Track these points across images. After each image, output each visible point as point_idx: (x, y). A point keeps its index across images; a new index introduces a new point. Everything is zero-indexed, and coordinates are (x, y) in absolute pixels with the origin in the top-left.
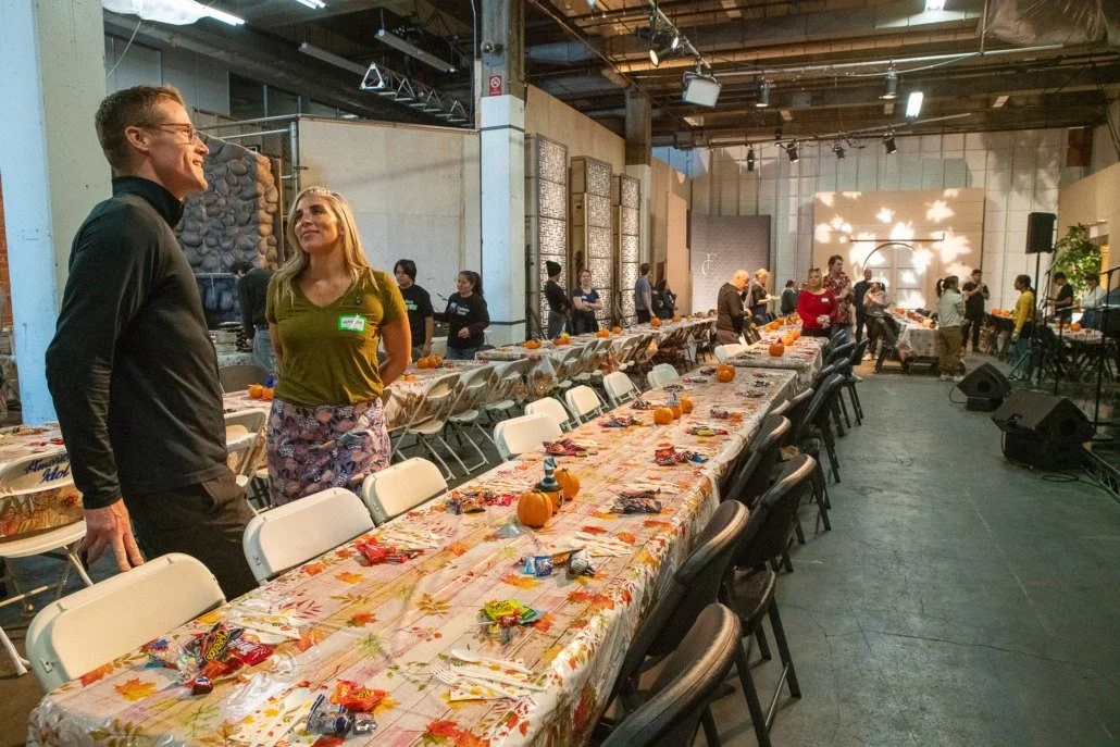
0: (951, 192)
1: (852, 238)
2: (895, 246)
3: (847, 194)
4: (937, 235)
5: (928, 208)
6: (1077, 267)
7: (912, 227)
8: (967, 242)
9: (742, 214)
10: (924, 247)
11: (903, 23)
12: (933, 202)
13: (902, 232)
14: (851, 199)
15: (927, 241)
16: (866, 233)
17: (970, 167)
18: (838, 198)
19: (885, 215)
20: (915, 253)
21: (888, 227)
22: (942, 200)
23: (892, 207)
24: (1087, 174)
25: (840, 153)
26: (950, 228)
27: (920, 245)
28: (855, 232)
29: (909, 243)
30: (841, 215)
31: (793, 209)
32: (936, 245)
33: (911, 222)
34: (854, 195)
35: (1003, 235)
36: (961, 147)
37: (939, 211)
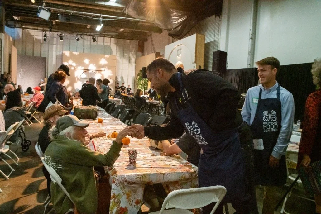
0: (107, 56)
1: (76, 68)
2: (89, 72)
3: (74, 53)
4: (102, 69)
5: (100, 60)
6: (142, 82)
7: (95, 66)
8: (112, 72)
9: (35, 55)
10: (99, 72)
11: (103, 3)
12: (101, 58)
13: (92, 67)
14: (75, 55)
15: (100, 71)
16: (81, 67)
17: (112, 49)
18: (71, 54)
19: (86, 61)
20: (96, 74)
21: (88, 65)
22: (104, 58)
23: (88, 59)
24: (143, 55)
25: (78, 40)
26: (107, 67)
27: (97, 72)
28: (77, 66)
29: (94, 71)
30: (72, 60)
31: (54, 56)
32: (102, 72)
33: (95, 64)
34: (76, 53)
35: (121, 70)
36: (109, 42)
37: (103, 62)
